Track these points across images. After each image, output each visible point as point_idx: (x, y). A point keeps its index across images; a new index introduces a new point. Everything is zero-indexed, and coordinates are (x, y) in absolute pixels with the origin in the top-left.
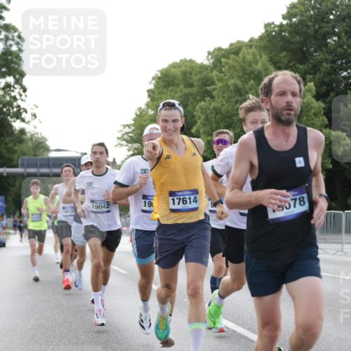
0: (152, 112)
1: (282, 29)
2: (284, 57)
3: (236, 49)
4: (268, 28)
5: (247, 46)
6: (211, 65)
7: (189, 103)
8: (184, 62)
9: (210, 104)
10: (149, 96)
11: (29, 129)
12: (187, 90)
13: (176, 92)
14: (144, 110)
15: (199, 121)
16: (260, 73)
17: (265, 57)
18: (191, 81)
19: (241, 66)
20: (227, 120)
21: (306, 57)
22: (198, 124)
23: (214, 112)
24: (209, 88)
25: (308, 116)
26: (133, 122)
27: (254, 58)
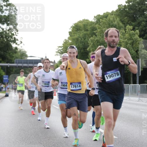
0: (71, 41)
1: (126, 7)
2: (126, 19)
3: (106, 16)
4: (120, 7)
5: (111, 14)
6: (96, 22)
7: (86, 38)
8: (84, 20)
9: (95, 39)
10: (70, 34)
11: (19, 47)
12: (85, 32)
13: (81, 33)
14: (67, 40)
15: (90, 45)
16: (116, 25)
17: (118, 19)
18: (87, 28)
19: (108, 23)
21: (135, 19)
22: (90, 46)
23: (97, 42)
24: (94, 31)
25: (136, 44)
26: (62, 45)
27: (113, 19)
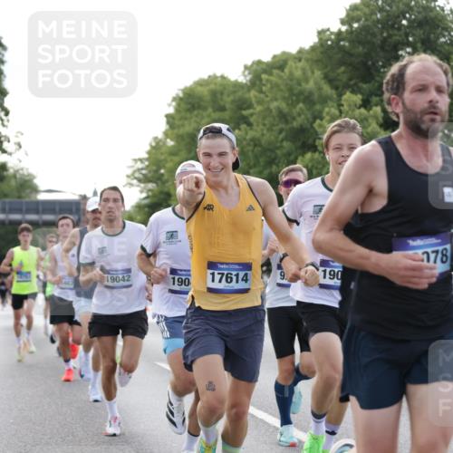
0: (172, 143)
1: (340, 37)
2: (344, 73)
3: (280, 63)
4: (322, 36)
5: (295, 58)
6: (249, 83)
8: (213, 78)
9: (247, 134)
10: (168, 123)
11: (12, 163)
12: (217, 115)
13: (203, 118)
14: (160, 140)
16: (311, 94)
17: (318, 73)
18: (222, 103)
19: (287, 84)
20: (269, 154)
21: (371, 74)
23: (252, 143)
24: (245, 113)
26: (146, 156)
27: (304, 73)
